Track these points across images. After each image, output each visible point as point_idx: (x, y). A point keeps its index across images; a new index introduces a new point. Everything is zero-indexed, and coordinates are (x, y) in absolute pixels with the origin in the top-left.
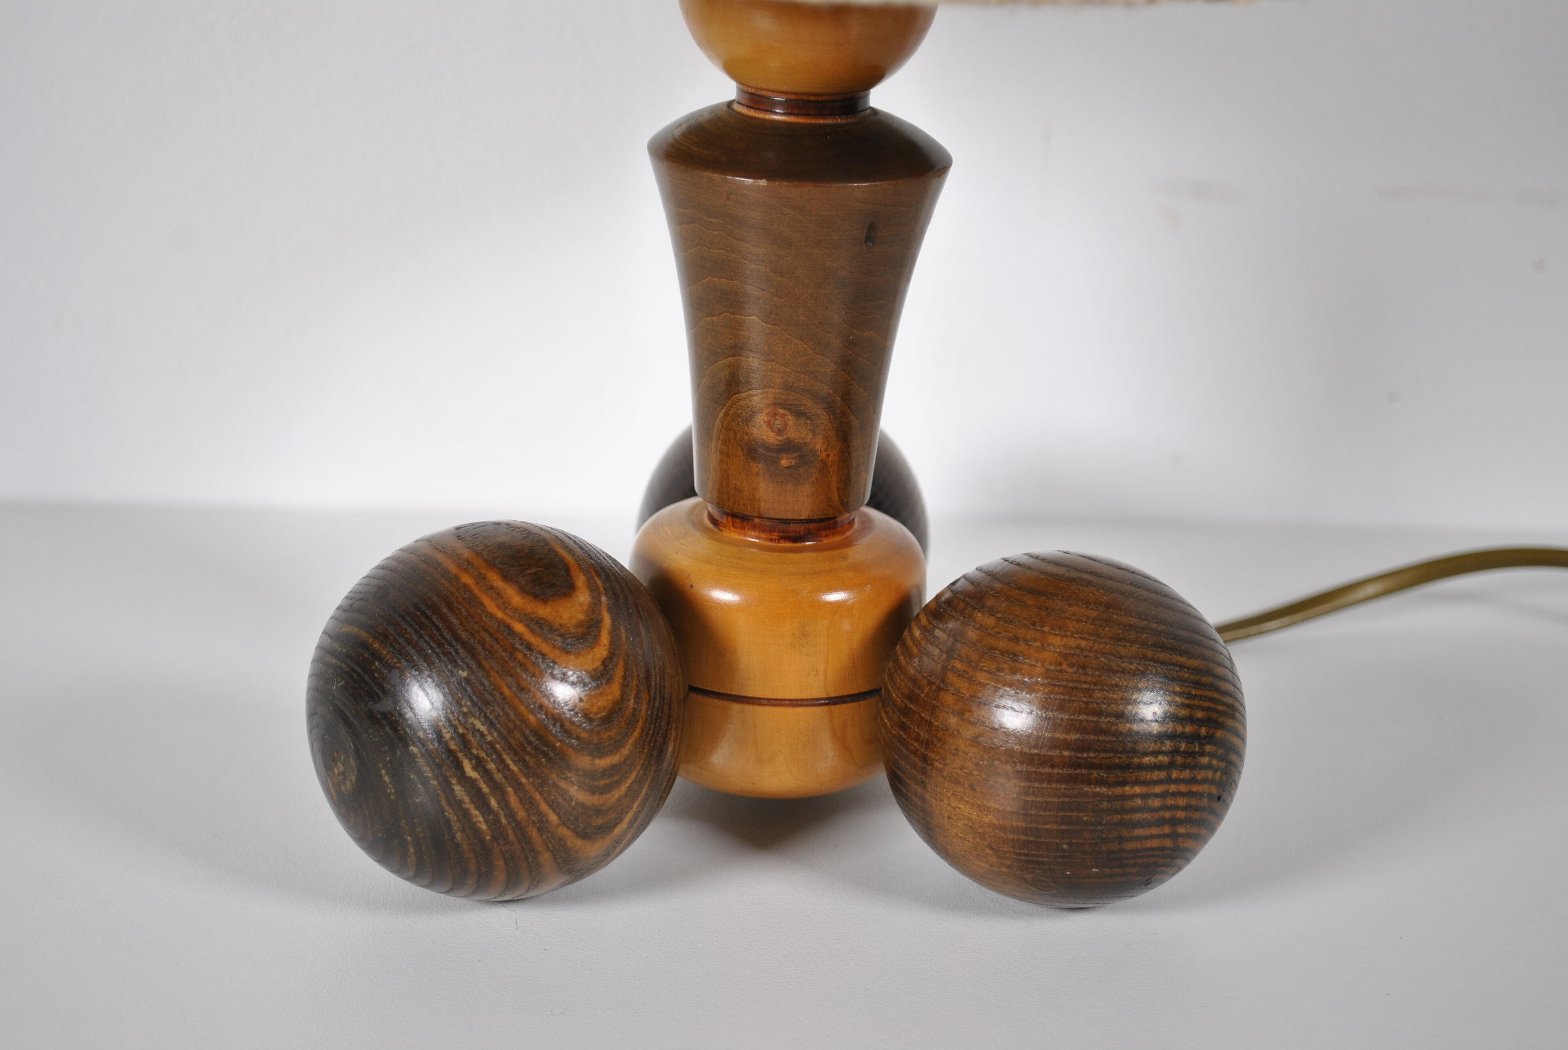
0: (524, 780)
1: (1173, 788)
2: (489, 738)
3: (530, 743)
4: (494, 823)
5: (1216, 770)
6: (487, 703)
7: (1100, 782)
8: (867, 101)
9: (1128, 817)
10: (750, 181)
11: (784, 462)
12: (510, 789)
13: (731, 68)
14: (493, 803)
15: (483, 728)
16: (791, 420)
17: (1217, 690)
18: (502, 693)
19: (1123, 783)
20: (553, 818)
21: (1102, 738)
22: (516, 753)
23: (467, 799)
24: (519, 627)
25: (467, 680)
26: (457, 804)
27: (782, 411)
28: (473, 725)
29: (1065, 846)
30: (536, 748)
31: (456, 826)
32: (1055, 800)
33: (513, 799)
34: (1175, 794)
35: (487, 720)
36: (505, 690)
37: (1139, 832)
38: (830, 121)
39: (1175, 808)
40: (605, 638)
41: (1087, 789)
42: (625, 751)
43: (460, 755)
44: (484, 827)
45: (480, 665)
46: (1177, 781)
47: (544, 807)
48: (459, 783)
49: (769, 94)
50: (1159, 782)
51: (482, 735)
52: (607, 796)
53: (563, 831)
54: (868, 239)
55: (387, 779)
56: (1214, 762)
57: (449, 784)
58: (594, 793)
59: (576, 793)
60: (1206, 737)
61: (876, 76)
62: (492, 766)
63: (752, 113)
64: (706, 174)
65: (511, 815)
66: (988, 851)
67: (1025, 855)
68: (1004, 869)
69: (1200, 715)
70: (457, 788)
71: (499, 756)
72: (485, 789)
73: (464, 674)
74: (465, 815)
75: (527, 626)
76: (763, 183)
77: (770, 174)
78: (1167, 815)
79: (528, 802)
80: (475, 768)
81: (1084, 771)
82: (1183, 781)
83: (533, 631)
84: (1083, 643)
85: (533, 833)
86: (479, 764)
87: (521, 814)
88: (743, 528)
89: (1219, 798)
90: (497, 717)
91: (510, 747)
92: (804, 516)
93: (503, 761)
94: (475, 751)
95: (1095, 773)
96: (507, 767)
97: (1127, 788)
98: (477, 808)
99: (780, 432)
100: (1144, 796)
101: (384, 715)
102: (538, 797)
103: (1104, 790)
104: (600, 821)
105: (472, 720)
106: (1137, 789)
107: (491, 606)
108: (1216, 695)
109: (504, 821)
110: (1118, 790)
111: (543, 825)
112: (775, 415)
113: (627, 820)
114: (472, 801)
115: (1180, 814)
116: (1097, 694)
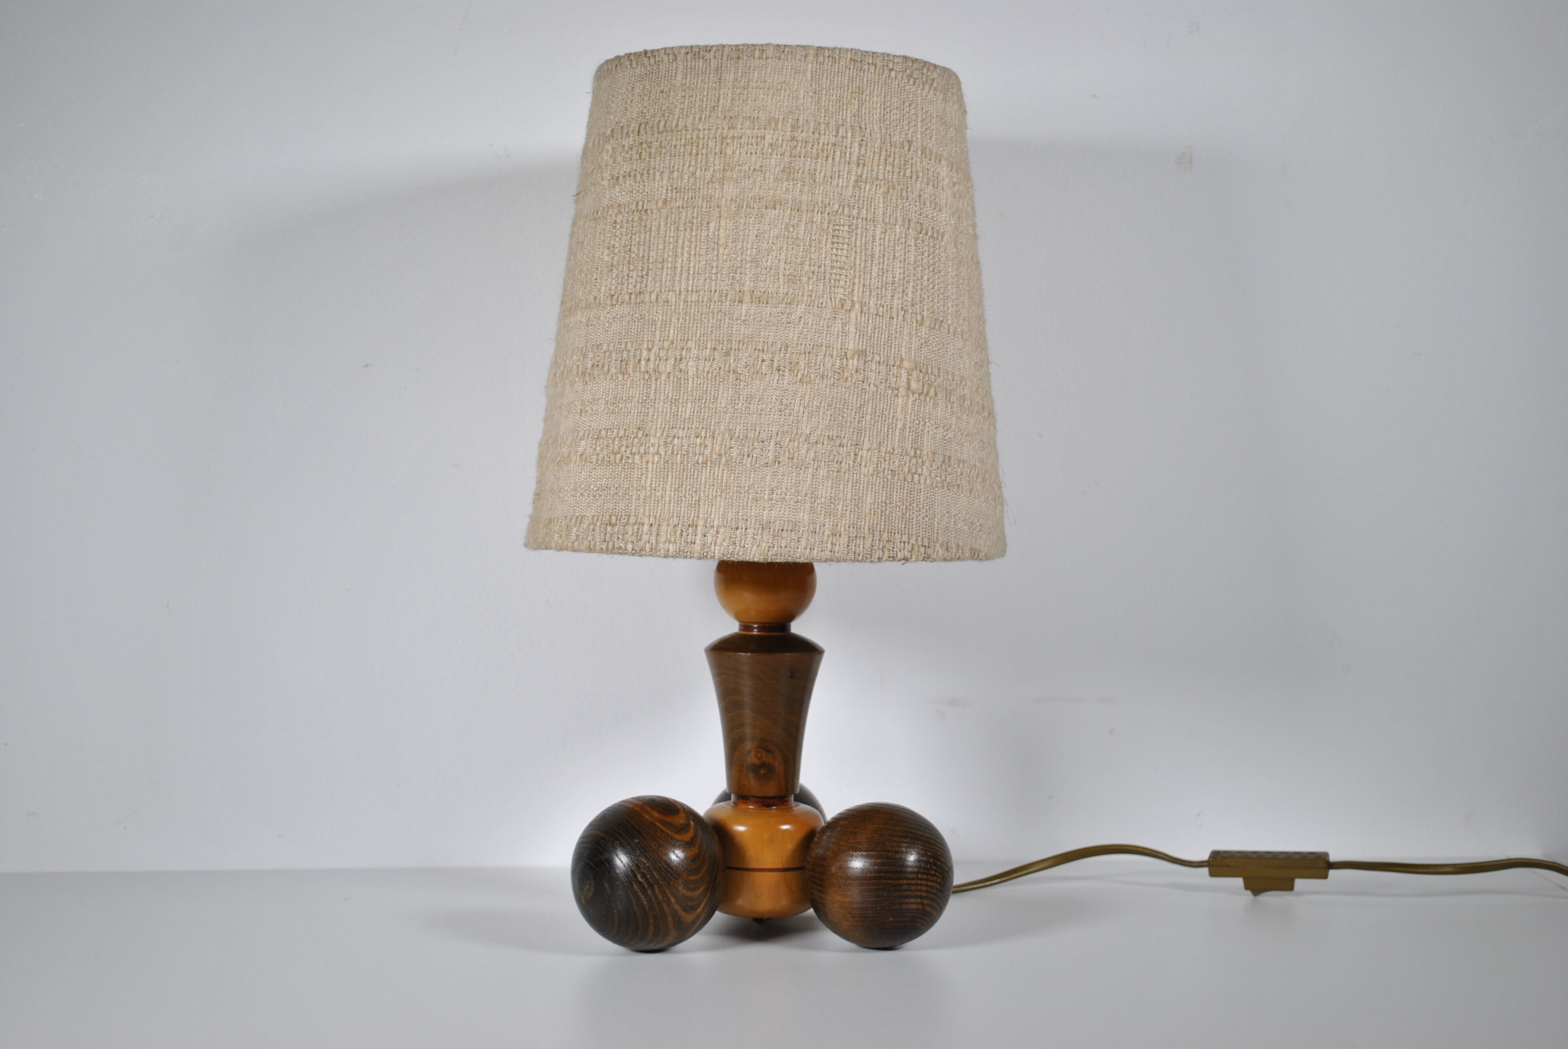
0: (661, 882)
1: (919, 882)
2: (647, 865)
3: (663, 867)
4: (649, 901)
5: (938, 878)
6: (646, 851)
7: (890, 879)
8: (789, 630)
9: (903, 893)
10: (744, 654)
11: (762, 772)
12: (656, 886)
13: (737, 617)
14: (649, 892)
15: (645, 861)
16: (764, 754)
17: (937, 846)
18: (652, 848)
19: (899, 879)
20: (673, 900)
21: (890, 861)
22: (658, 871)
23: (639, 891)
24: (658, 824)
25: (638, 843)
26: (635, 893)
27: (760, 750)
28: (641, 860)
29: (878, 908)
30: (665, 869)
31: (634, 903)
32: (873, 887)
33: (657, 890)
34: (921, 885)
35: (646, 858)
36: (653, 846)
37: (907, 900)
38: (775, 634)
39: (921, 891)
40: (692, 830)
41: (885, 881)
42: (701, 875)
43: (636, 872)
44: (645, 903)
45: (643, 838)
46: (921, 879)
47: (669, 894)
48: (636, 884)
49: (751, 624)
50: (914, 879)
51: (645, 864)
52: (694, 893)
53: (677, 907)
54: (791, 677)
55: (607, 886)
56: (937, 874)
57: (632, 884)
58: (688, 890)
59: (681, 889)
60: (933, 863)
61: (792, 617)
62: (649, 876)
63: (745, 633)
64: (727, 653)
65: (656, 897)
66: (849, 915)
67: (863, 914)
68: (855, 924)
69: (930, 854)
70: (635, 886)
71: (651, 872)
72: (646, 886)
73: (637, 841)
74: (638, 898)
75: (661, 824)
76: (749, 654)
77: (752, 652)
78: (918, 893)
79: (663, 892)
80: (642, 878)
81: (883, 874)
82: (925, 879)
83: (663, 826)
84: (882, 826)
85: (665, 907)
86: (644, 876)
87: (660, 897)
88: (746, 803)
89: (941, 891)
90: (650, 856)
91: (656, 868)
92: (771, 795)
93: (652, 874)
94: (642, 870)
95: (888, 875)
96: (654, 877)
97: (901, 881)
98: (643, 894)
99: (760, 759)
100: (908, 885)
101: (606, 860)
102: (666, 890)
103: (892, 882)
104: (691, 904)
105: (640, 858)
106: (905, 882)
107: (647, 817)
108: (937, 848)
109: (653, 900)
110: (898, 882)
111: (669, 903)
112: (757, 752)
113: (702, 906)
114: (641, 891)
115: (924, 894)
116: (887, 844)
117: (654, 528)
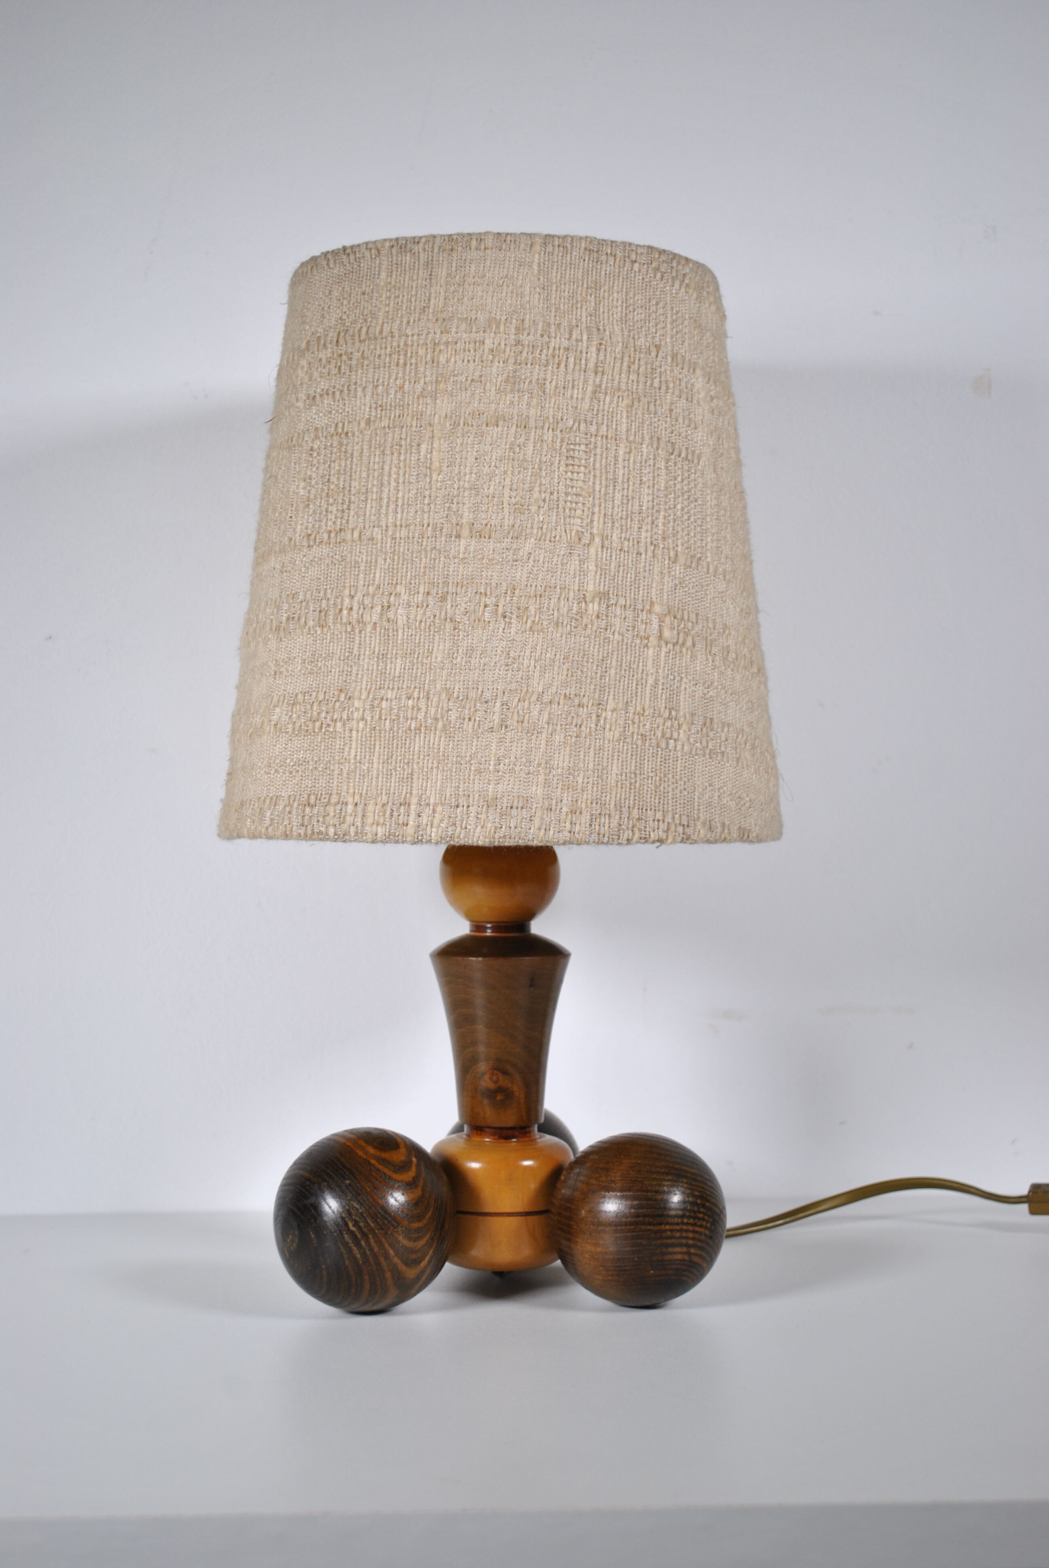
0: (377, 1231)
1: (685, 1227)
2: (360, 1211)
3: (379, 1213)
4: (364, 1254)
5: (707, 1222)
6: (359, 1195)
7: (650, 1224)
8: (529, 930)
9: (665, 1241)
10: (474, 959)
11: (499, 1098)
12: (370, 1236)
13: (468, 916)
14: (363, 1243)
15: (357, 1206)
16: (501, 1076)
17: (706, 1184)
18: (366, 1190)
19: (661, 1224)
20: (391, 1252)
21: (649, 1202)
22: (373, 1218)
23: (350, 1242)
24: (373, 1161)
25: (350, 1185)
26: (346, 1245)
27: (496, 1072)
28: (353, 1205)
29: (636, 1259)
30: (382, 1216)
31: (346, 1256)
32: (629, 1234)
33: (372, 1241)
34: (687, 1231)
35: (359, 1202)
36: (368, 1189)
37: (670, 1250)
38: (512, 935)
39: (687, 1238)
40: (414, 1168)
41: (643, 1227)
42: (425, 1221)
43: (347, 1219)
44: (358, 1256)
45: (355, 1178)
46: (687, 1224)
47: (387, 1246)
48: (346, 1233)
49: (483, 925)
50: (677, 1224)
51: (357, 1209)
52: (417, 1243)
53: (396, 1260)
54: (531, 986)
55: (313, 1236)
56: (706, 1217)
57: (342, 1234)
58: (410, 1241)
59: (403, 1241)
60: (700, 1204)
61: (531, 915)
62: (362, 1224)
63: (477, 935)
64: (455, 958)
65: (371, 1250)
66: (601, 1268)
67: (619, 1267)
68: (610, 1278)
69: (697, 1193)
70: (346, 1236)
71: (365, 1219)
72: (359, 1236)
73: (348, 1182)
74: (350, 1250)
75: (377, 1161)
76: (480, 959)
77: (484, 956)
78: (684, 1241)
79: (380, 1244)
80: (354, 1226)
81: (641, 1219)
82: (690, 1224)
83: (380, 1163)
84: (639, 1161)
85: (382, 1260)
86: (356, 1224)
87: (376, 1249)
88: (481, 1135)
89: (711, 1238)
90: (364, 1201)
91: (370, 1215)
92: (510, 1124)
93: (367, 1222)
94: (354, 1217)
95: (647, 1219)
96: (369, 1224)
97: (663, 1226)
98: (355, 1246)
99: (496, 1082)
100: (671, 1231)
101: (312, 1205)
102: (383, 1240)
103: (652, 1227)
104: (414, 1256)
105: (352, 1202)
106: (668, 1227)
107: (360, 1153)
108: (704, 1186)
109: (368, 1252)
110: (658, 1228)
111: (387, 1257)
112: (493, 1074)
113: (427, 1259)
114: (353, 1243)
115: (691, 1242)
116: (646, 1183)
117: (360, 808)
